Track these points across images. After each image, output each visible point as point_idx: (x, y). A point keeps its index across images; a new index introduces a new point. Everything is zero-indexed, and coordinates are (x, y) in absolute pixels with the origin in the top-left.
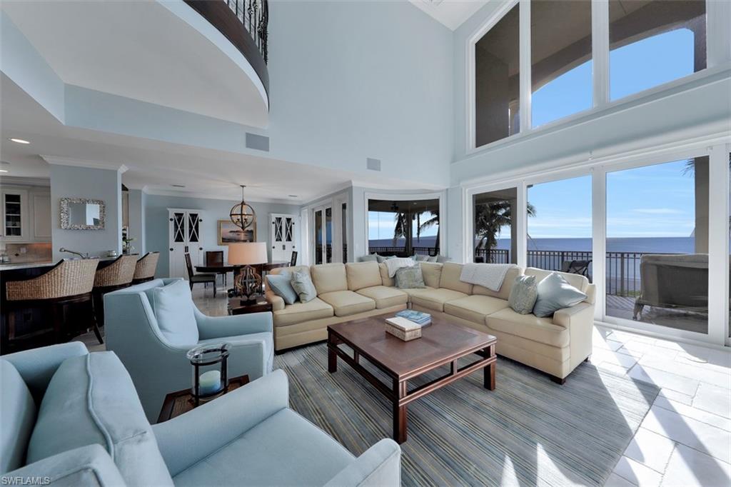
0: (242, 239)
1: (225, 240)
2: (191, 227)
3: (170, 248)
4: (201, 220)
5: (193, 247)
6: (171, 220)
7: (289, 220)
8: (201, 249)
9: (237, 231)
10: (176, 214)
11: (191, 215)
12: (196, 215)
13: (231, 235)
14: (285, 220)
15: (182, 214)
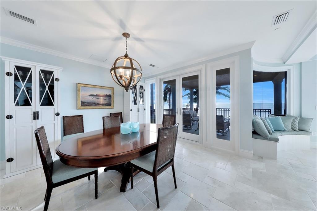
0: (102, 103)
1: (84, 104)
2: (42, 86)
3: (6, 114)
4: (57, 80)
5: (46, 112)
6: (9, 74)
7: (141, 87)
8: (58, 114)
9: (97, 95)
10: (18, 68)
11: (42, 71)
12: (51, 73)
13: (91, 99)
14: (139, 87)
15: (28, 69)
